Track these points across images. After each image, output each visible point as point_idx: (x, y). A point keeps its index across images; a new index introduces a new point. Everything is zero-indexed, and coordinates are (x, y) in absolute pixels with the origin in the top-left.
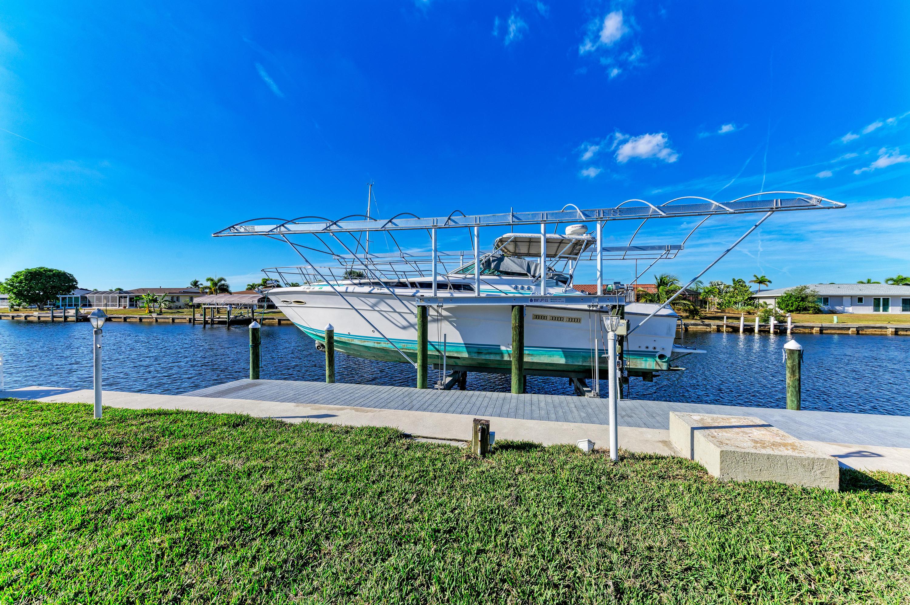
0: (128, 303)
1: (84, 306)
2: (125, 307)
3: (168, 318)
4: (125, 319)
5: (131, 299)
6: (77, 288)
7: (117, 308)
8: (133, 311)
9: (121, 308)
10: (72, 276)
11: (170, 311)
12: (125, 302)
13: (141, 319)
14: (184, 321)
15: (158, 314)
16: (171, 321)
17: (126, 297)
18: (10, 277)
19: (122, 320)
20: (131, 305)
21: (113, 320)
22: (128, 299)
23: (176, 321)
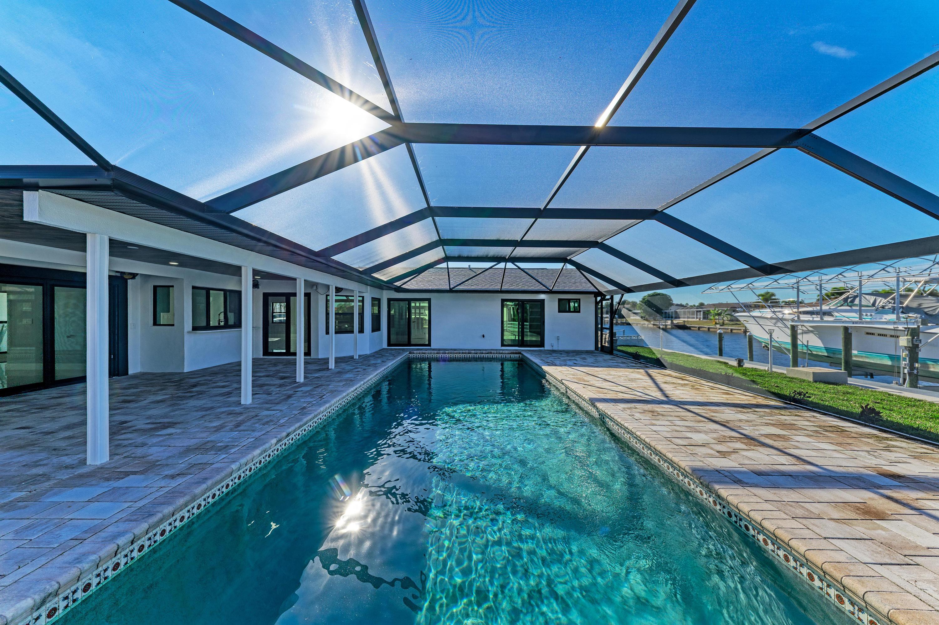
0: (702, 316)
1: (676, 318)
2: (700, 319)
3: (728, 329)
4: (699, 328)
5: (704, 312)
6: (673, 304)
7: (695, 320)
8: (706, 322)
9: (698, 320)
10: (670, 296)
11: (732, 323)
12: (700, 315)
13: (709, 328)
14: (739, 332)
15: (721, 326)
16: (729, 331)
17: (700, 311)
18: (641, 300)
19: (697, 329)
20: (704, 318)
21: (692, 328)
22: (702, 313)
23: (734, 331)
